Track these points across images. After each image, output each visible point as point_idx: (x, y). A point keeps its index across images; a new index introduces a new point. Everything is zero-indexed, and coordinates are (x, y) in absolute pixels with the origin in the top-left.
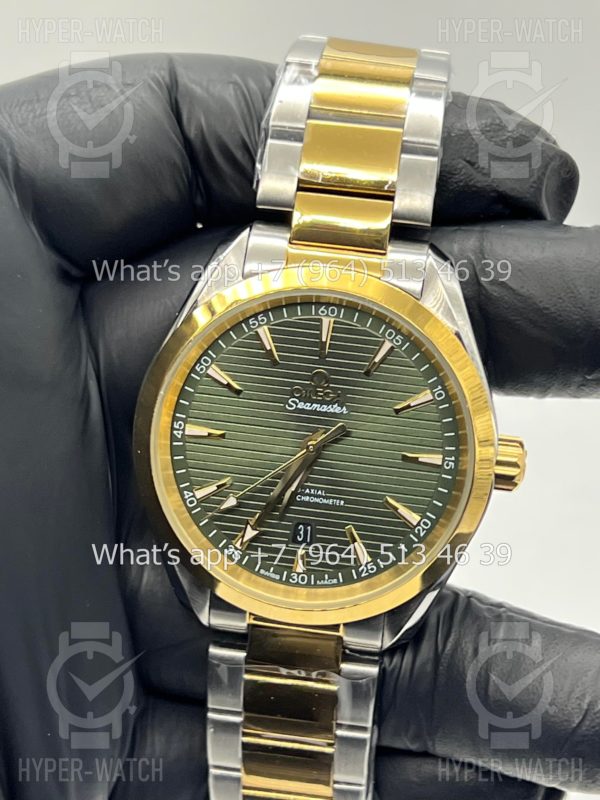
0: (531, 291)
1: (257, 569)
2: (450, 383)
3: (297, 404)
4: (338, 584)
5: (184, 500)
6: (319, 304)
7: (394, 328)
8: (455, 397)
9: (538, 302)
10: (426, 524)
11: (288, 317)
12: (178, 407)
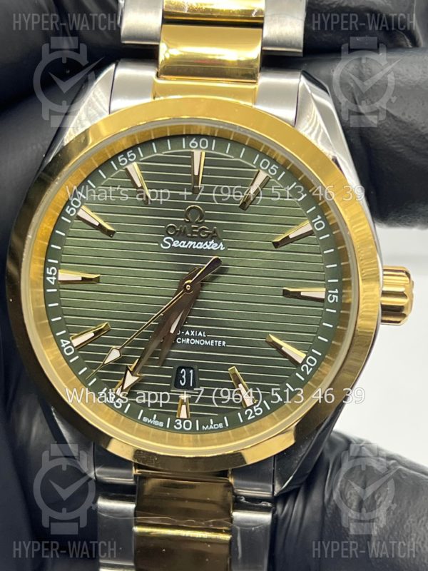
0: (413, 117)
1: (139, 418)
2: (331, 213)
3: (172, 243)
4: (224, 429)
5: (61, 349)
6: (189, 136)
7: (269, 157)
8: (336, 226)
9: (420, 129)
10: (312, 361)
11: (158, 152)
12: (49, 253)
